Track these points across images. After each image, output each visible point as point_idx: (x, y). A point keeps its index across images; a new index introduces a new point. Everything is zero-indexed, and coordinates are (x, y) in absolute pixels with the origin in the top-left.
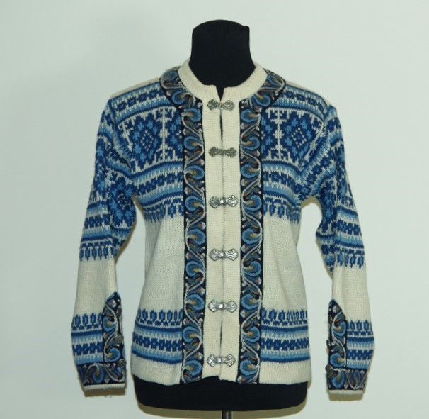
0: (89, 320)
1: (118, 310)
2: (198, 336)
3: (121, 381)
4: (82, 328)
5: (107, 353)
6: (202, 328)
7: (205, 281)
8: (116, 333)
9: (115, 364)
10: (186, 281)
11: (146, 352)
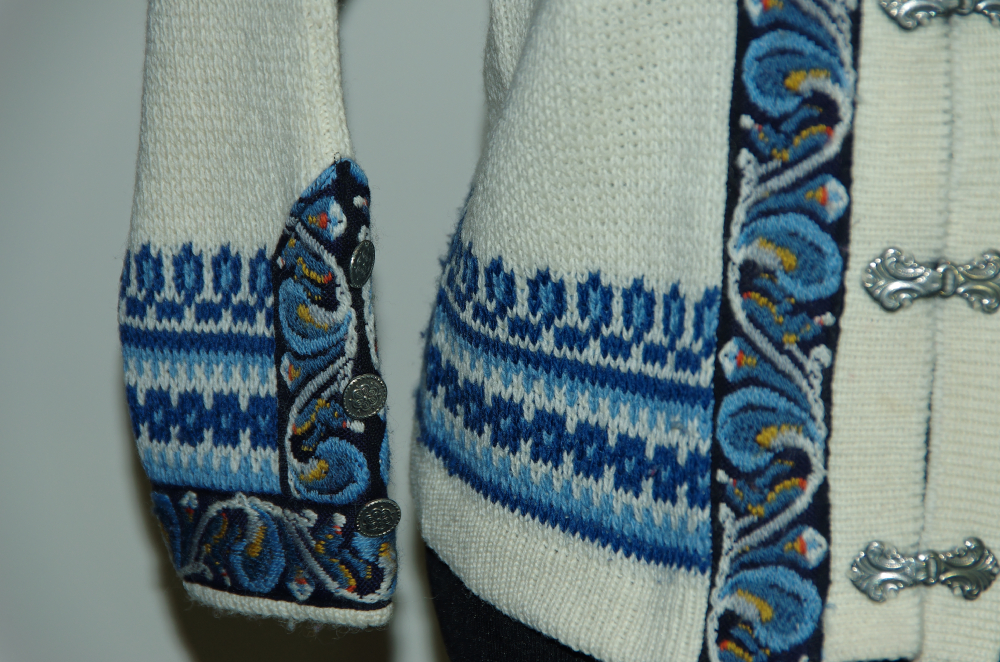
0: (208, 276)
1: (357, 254)
2: (802, 442)
3: (370, 598)
4: (171, 310)
5: (303, 457)
6: (827, 396)
7: (848, 141)
8: (345, 366)
9: (341, 520)
10: (738, 138)
11: (505, 472)
